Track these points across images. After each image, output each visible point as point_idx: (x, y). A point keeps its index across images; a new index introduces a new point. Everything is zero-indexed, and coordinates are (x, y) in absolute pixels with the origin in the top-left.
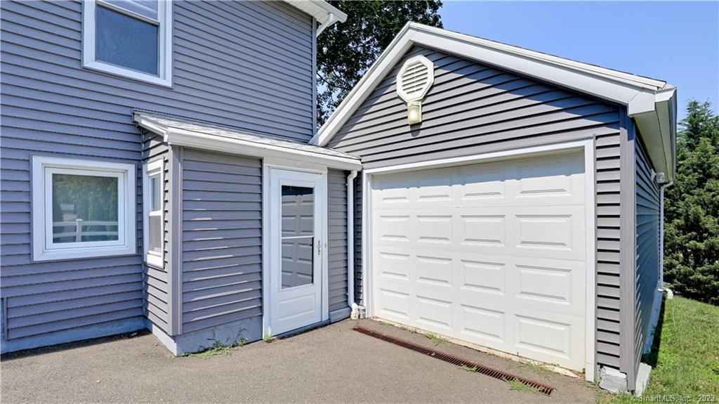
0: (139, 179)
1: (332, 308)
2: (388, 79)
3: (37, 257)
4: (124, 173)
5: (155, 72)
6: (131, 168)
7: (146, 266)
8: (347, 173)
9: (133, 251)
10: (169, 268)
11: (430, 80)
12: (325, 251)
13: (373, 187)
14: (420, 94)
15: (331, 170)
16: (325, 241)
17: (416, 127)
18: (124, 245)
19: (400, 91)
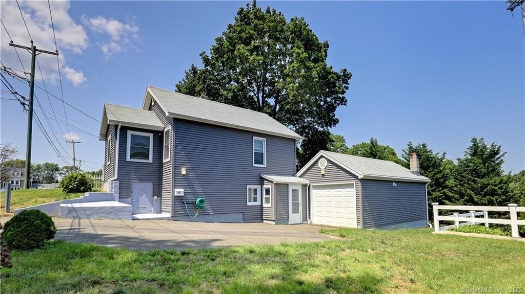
0: (262, 189)
1: (303, 220)
2: (317, 162)
3: (248, 205)
4: (258, 187)
5: (262, 164)
6: (260, 186)
7: (263, 208)
8: (306, 185)
9: (260, 204)
10: (273, 207)
11: (326, 165)
12: (301, 205)
13: (313, 189)
14: (324, 168)
15: (302, 185)
16: (301, 203)
17: (323, 175)
18: (258, 203)
19: (319, 166)
